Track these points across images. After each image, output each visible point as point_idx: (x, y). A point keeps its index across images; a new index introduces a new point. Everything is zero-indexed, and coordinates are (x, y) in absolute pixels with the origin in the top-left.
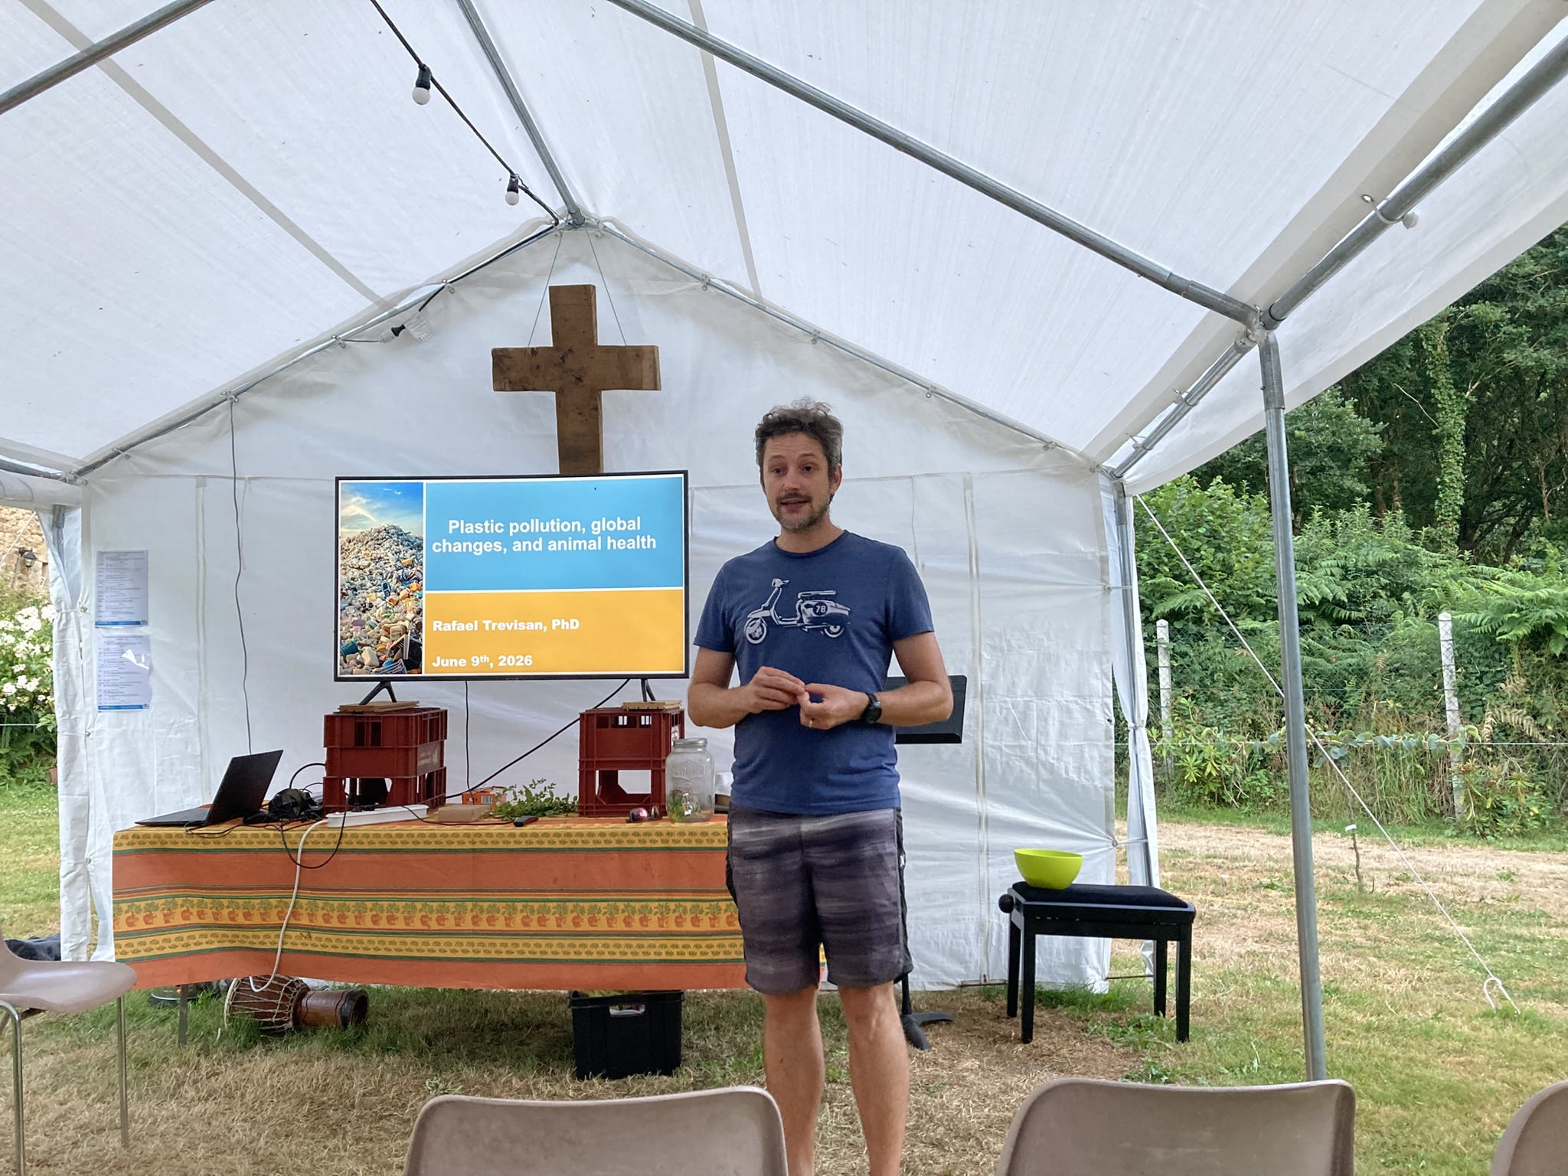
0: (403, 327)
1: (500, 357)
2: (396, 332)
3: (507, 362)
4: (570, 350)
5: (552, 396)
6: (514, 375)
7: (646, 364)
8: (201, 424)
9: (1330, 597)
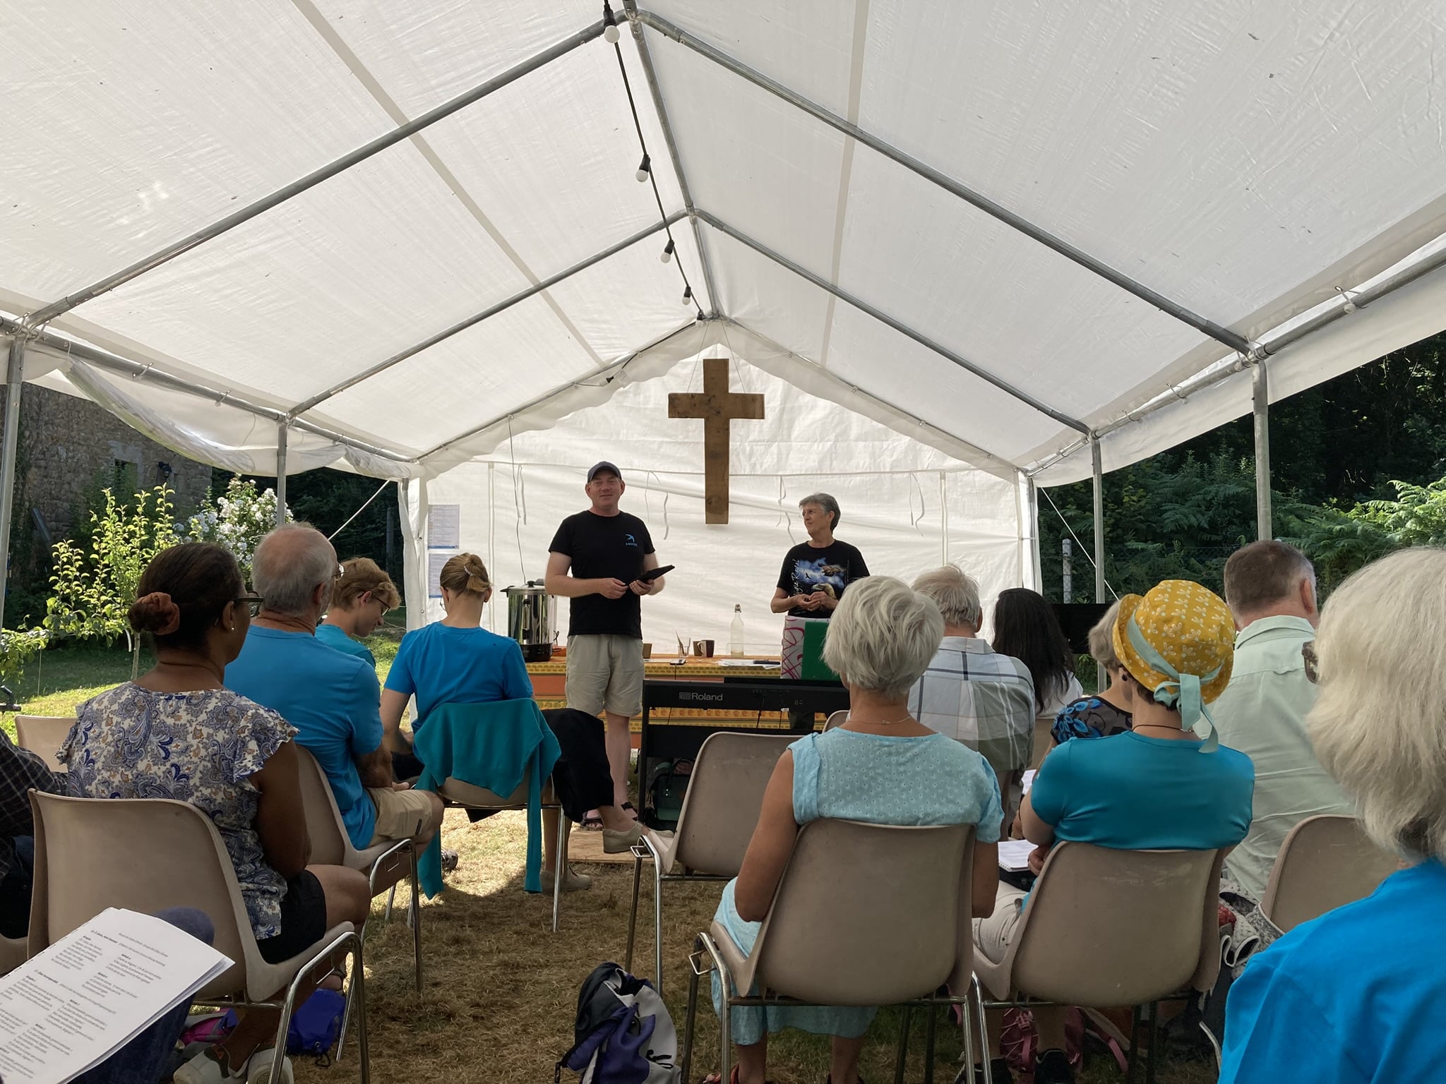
0: (612, 378)
1: (673, 399)
2: (609, 380)
3: (676, 401)
4: (714, 396)
5: (703, 420)
6: (680, 409)
7: (758, 405)
8: (490, 431)
9: (1196, 524)
